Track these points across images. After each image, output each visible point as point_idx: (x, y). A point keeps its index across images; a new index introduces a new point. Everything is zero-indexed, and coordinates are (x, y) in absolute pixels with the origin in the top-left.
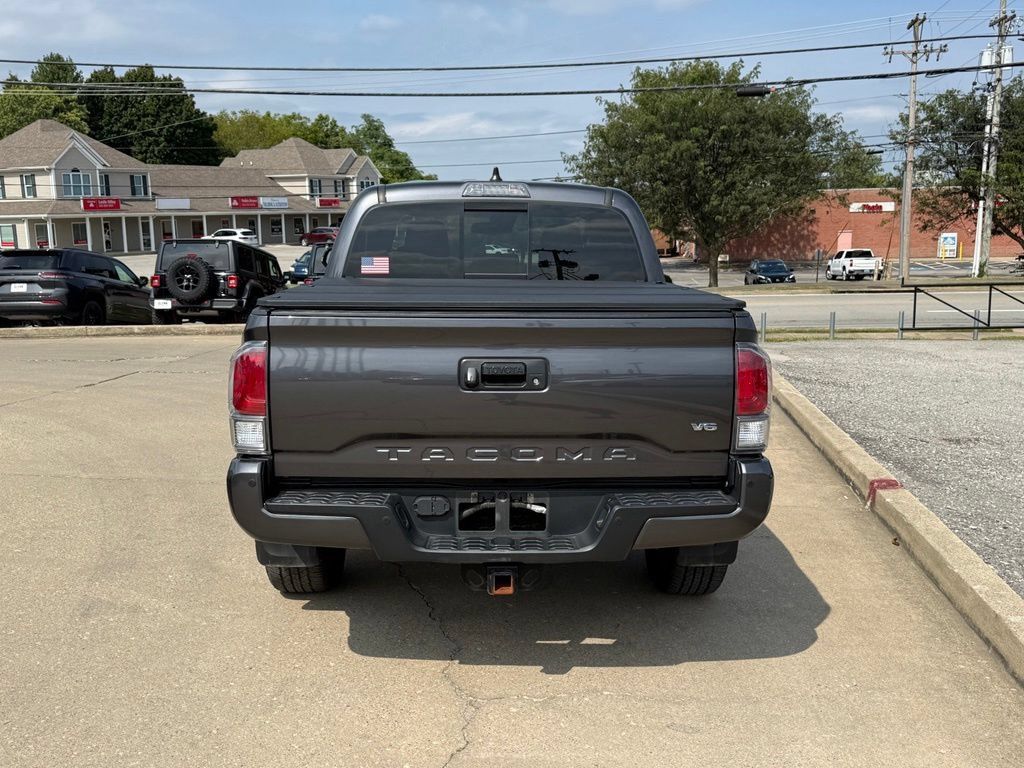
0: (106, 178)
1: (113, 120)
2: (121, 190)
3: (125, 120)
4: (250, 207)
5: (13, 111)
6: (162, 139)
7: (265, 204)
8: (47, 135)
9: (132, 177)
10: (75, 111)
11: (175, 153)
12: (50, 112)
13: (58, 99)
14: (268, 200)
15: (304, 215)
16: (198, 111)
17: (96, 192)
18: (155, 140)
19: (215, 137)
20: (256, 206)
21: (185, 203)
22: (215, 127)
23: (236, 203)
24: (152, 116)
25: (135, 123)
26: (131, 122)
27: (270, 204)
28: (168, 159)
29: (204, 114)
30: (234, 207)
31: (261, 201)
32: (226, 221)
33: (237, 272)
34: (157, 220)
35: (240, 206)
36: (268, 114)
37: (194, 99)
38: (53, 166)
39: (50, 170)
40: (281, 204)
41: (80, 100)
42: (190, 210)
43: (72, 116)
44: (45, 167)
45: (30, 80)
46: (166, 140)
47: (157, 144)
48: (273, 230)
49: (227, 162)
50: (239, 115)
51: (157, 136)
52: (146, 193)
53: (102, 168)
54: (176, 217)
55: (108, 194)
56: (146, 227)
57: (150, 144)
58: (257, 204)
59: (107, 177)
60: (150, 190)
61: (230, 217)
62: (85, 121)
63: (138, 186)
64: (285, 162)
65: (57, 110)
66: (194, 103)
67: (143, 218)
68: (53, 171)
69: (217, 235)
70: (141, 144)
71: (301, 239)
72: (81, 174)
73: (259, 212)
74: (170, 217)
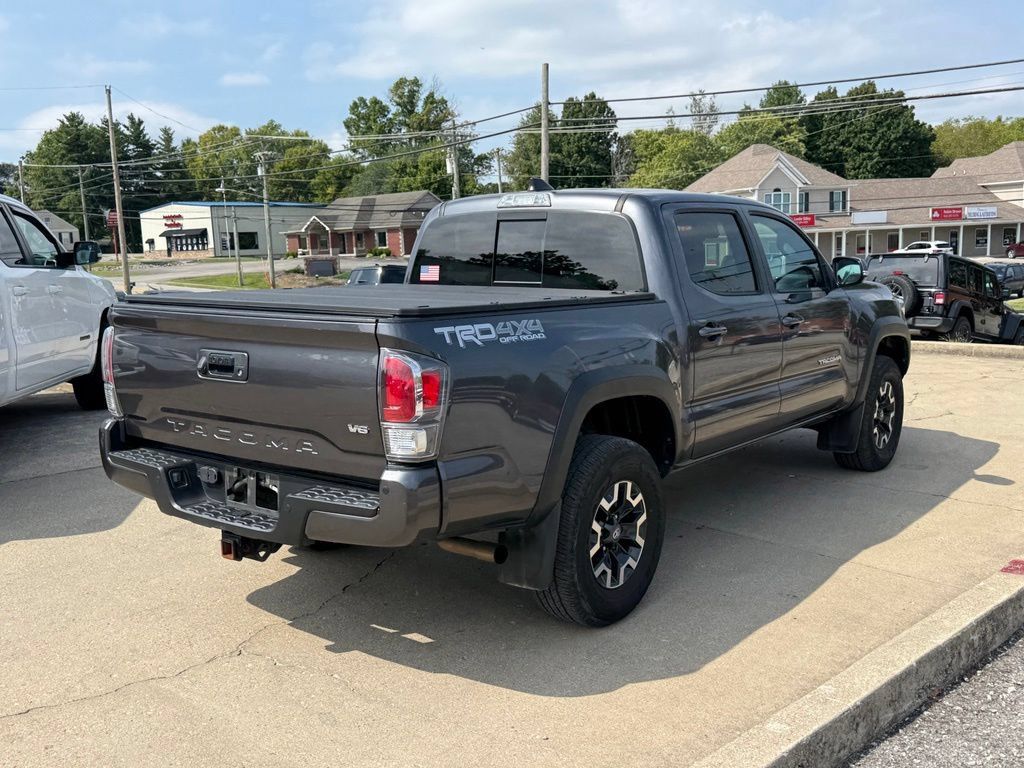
0: (806, 197)
1: (830, 139)
2: (819, 207)
3: (841, 139)
4: (953, 218)
5: (739, 138)
6: (876, 154)
7: (969, 214)
8: (758, 159)
9: (832, 194)
10: (794, 133)
11: (888, 167)
12: (771, 136)
13: (780, 124)
14: (974, 210)
15: (1016, 225)
16: (918, 122)
17: (794, 209)
18: (869, 156)
19: (934, 147)
20: (960, 217)
21: (882, 217)
22: (934, 138)
23: (936, 214)
24: (869, 131)
25: (851, 140)
26: (848, 139)
27: (975, 214)
28: (880, 173)
29: (924, 124)
30: (934, 219)
31: (967, 211)
32: (924, 234)
33: (946, 288)
34: (850, 235)
35: (941, 218)
36: (999, 119)
37: (914, 111)
38: (757, 187)
39: (754, 191)
40: (988, 214)
41: (800, 123)
42: (887, 223)
43: (791, 139)
44: (750, 189)
45: (758, 108)
46: (880, 155)
47: (870, 158)
48: (978, 242)
49: (940, 172)
50: (962, 123)
51: (871, 151)
52: (844, 207)
53: (802, 186)
54: (870, 231)
55: (807, 209)
56: (839, 241)
57: (864, 159)
58: (960, 215)
59: (807, 195)
60: (849, 205)
61: (930, 229)
62: (804, 141)
63: (836, 201)
64: (1002, 168)
65: (779, 134)
66: (913, 115)
67: (837, 233)
68: (756, 192)
69: (909, 248)
70: (855, 161)
71: (1008, 251)
72: (782, 193)
73: (961, 223)
74: (864, 232)
